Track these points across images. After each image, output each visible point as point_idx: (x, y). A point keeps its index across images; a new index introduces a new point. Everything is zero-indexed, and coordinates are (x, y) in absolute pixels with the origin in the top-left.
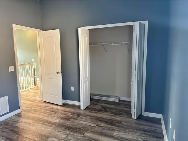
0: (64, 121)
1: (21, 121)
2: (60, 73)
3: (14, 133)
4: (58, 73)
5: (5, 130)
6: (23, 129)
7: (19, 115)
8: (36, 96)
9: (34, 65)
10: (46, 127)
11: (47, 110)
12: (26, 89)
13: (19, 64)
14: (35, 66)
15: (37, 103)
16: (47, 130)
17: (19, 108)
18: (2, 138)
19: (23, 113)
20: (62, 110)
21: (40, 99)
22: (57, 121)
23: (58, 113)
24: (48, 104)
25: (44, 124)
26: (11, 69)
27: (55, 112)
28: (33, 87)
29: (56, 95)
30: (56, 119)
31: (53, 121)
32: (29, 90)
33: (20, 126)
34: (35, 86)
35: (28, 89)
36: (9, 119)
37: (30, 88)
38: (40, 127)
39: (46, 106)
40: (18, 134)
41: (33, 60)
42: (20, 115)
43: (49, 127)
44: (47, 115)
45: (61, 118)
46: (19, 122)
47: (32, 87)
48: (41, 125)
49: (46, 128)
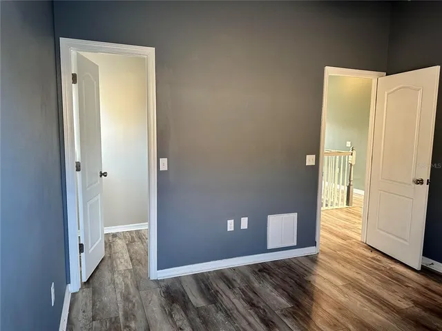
0: (423, 313)
1: (318, 273)
2: (425, 182)
3: (304, 292)
4: (420, 182)
5: (288, 279)
6: (322, 292)
7: (313, 259)
8: (349, 228)
9: (350, 156)
10: (375, 308)
11: (376, 269)
12: (327, 208)
13: (325, 151)
14: (352, 159)
15: (351, 244)
16: (375, 316)
17: (314, 244)
18: (283, 294)
19: (320, 256)
20: (419, 284)
21: (359, 238)
22: (404, 305)
23: (407, 286)
24: (379, 256)
25: (369, 301)
26: (310, 160)
27: (398, 281)
28: (342, 207)
29: (406, 240)
30: (400, 299)
31: (393, 302)
32: (334, 211)
33: (315, 282)
34: (348, 204)
35: (332, 207)
36: (295, 261)
37: (337, 207)
38: (359, 303)
39: (373, 258)
40: (312, 300)
41: (348, 144)
42: (316, 260)
43: (381, 312)
44: (376, 280)
45: (416, 303)
46: (313, 273)
47: (340, 207)
48: (362, 300)
49: (375, 311)
